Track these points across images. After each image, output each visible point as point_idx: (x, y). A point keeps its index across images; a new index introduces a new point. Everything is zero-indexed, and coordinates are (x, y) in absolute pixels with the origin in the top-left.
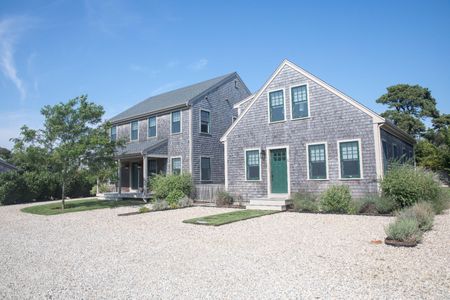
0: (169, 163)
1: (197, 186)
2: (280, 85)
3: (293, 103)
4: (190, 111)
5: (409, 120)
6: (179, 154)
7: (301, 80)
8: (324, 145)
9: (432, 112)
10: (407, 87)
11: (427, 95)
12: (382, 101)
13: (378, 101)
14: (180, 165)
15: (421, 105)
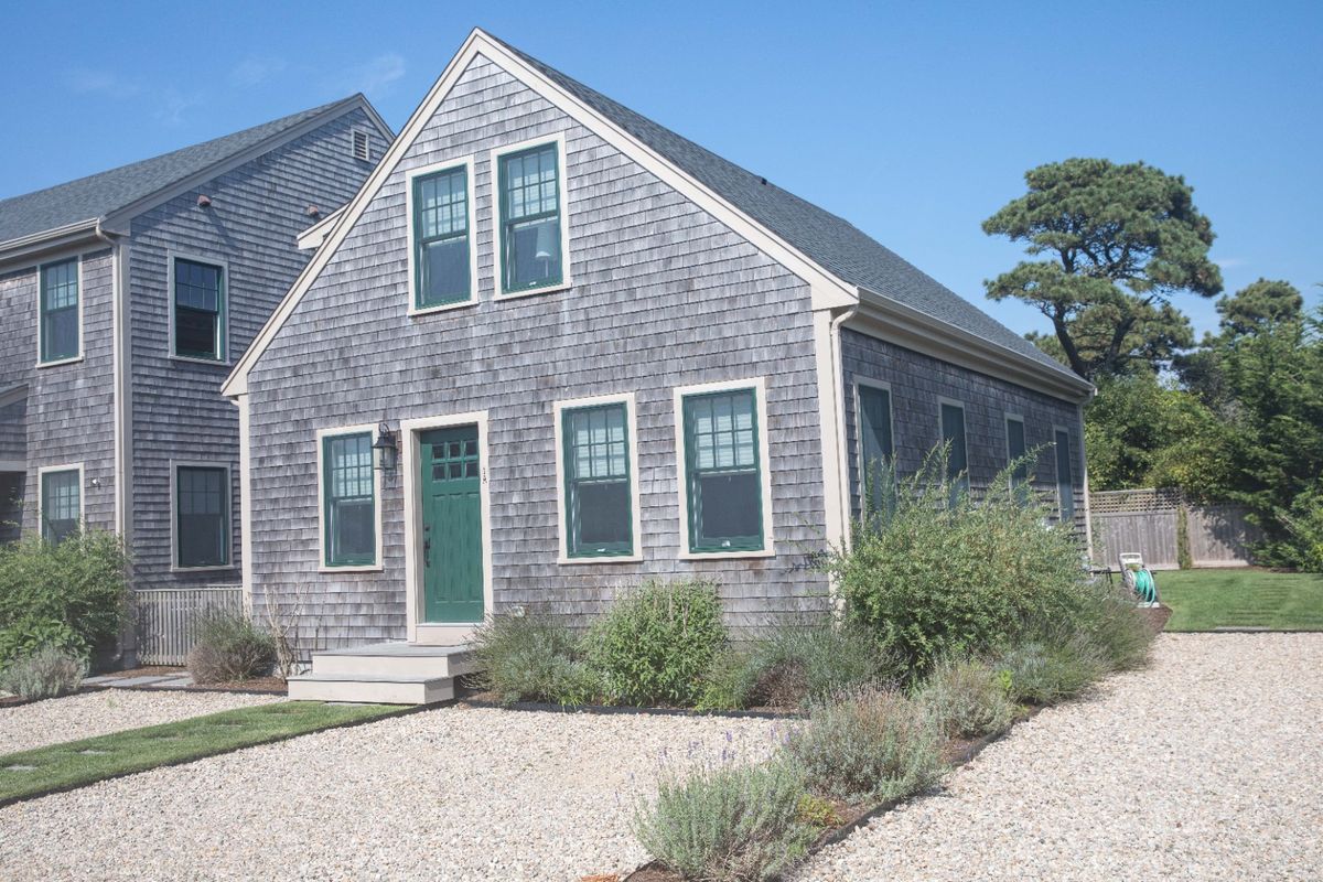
0: (34, 496)
1: (146, 596)
2: (457, 142)
3: (507, 224)
4: (115, 263)
5: (1104, 300)
6: (74, 455)
7: (533, 121)
8: (622, 406)
9: (1191, 268)
10: (1098, 170)
11: (1179, 204)
12: (1009, 224)
13: (992, 227)
14: (79, 504)
15: (1153, 240)
